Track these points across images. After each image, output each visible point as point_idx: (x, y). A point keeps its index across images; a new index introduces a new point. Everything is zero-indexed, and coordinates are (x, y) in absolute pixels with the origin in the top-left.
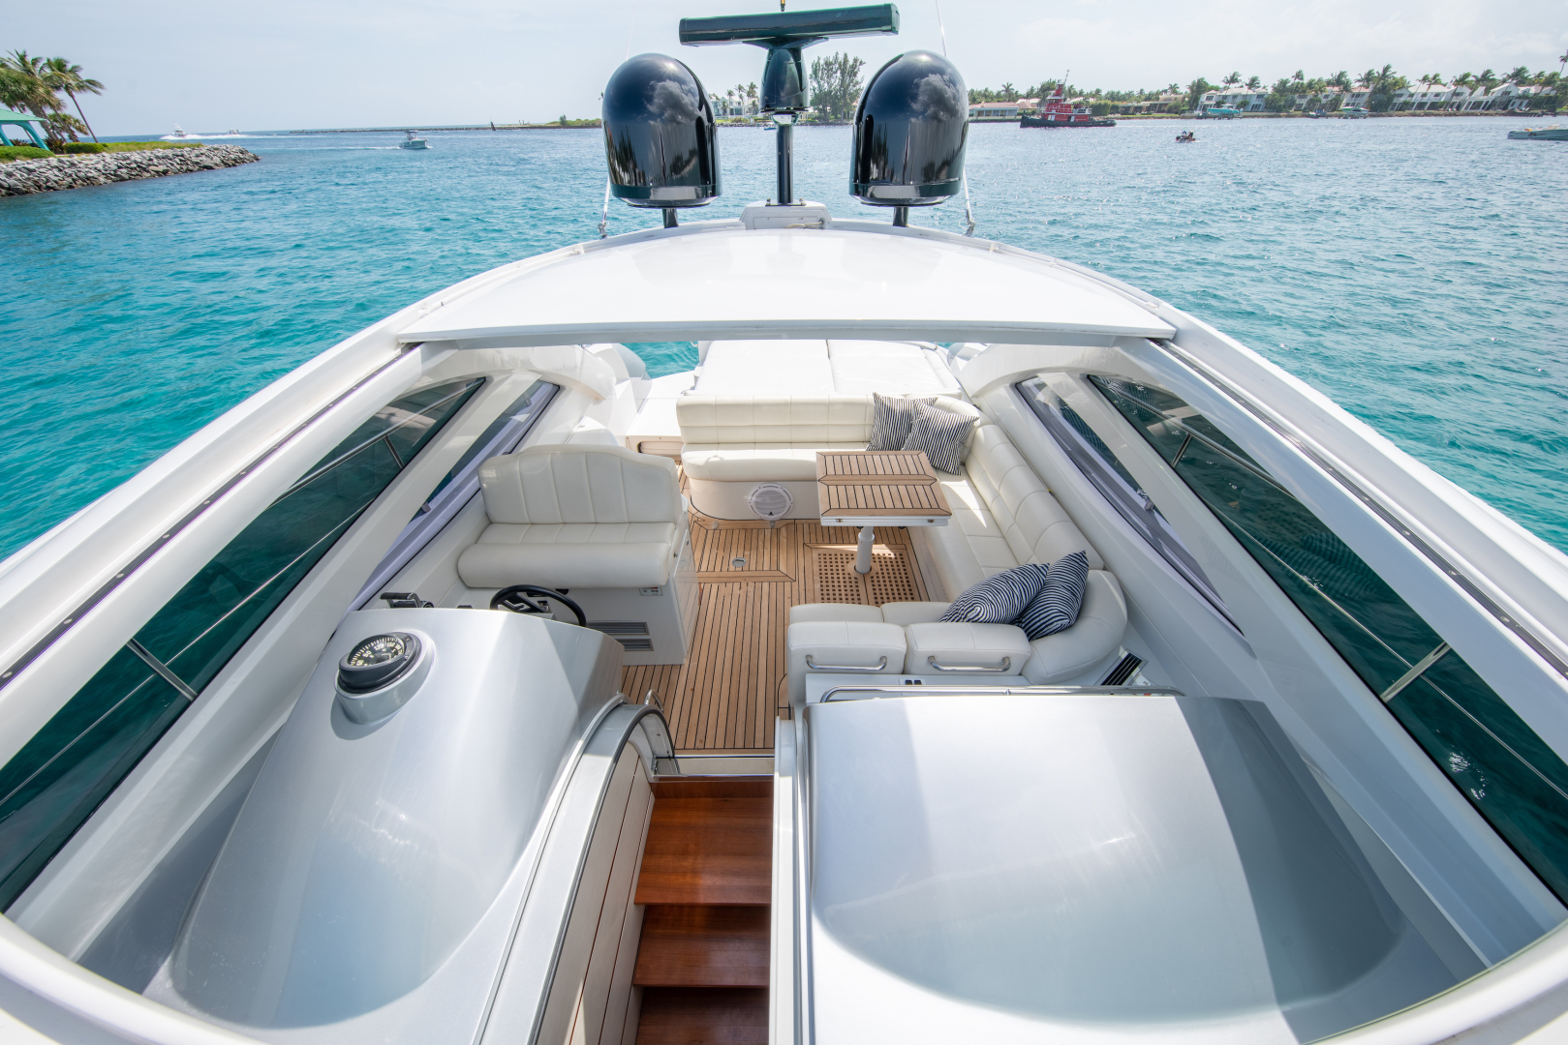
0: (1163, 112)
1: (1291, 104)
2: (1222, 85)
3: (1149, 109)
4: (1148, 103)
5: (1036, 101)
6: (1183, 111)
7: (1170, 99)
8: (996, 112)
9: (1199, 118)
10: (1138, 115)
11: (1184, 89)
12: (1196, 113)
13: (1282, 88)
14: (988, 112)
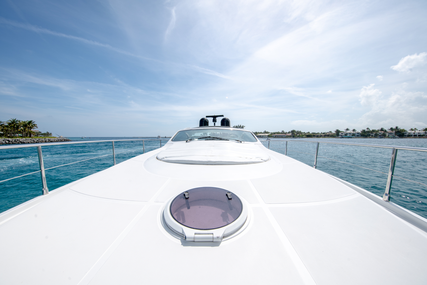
0: (329, 136)
1: (370, 135)
2: (344, 131)
3: (324, 136)
4: (324, 135)
5: (291, 134)
6: (335, 136)
7: (330, 134)
8: (280, 136)
9: (341, 138)
10: (322, 137)
11: (334, 132)
12: (340, 137)
13: (364, 131)
14: (278, 136)
